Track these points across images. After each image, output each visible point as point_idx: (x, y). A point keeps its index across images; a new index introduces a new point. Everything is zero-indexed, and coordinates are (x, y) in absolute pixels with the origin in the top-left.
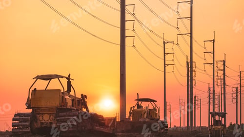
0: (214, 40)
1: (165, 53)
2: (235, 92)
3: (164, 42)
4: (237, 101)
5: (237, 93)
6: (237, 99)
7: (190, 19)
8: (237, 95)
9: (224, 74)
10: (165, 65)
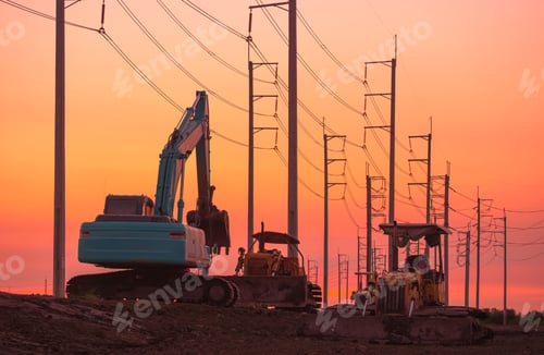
0: (430, 136)
1: (326, 160)
2: (465, 241)
3: (325, 136)
4: (468, 263)
5: (468, 244)
6: (467, 256)
7: (390, 96)
8: (468, 249)
9: (446, 204)
10: (326, 183)
